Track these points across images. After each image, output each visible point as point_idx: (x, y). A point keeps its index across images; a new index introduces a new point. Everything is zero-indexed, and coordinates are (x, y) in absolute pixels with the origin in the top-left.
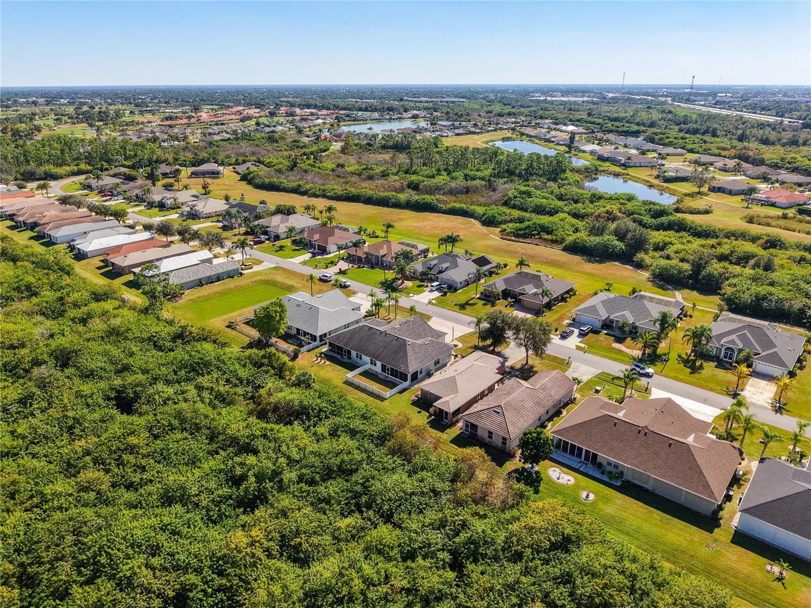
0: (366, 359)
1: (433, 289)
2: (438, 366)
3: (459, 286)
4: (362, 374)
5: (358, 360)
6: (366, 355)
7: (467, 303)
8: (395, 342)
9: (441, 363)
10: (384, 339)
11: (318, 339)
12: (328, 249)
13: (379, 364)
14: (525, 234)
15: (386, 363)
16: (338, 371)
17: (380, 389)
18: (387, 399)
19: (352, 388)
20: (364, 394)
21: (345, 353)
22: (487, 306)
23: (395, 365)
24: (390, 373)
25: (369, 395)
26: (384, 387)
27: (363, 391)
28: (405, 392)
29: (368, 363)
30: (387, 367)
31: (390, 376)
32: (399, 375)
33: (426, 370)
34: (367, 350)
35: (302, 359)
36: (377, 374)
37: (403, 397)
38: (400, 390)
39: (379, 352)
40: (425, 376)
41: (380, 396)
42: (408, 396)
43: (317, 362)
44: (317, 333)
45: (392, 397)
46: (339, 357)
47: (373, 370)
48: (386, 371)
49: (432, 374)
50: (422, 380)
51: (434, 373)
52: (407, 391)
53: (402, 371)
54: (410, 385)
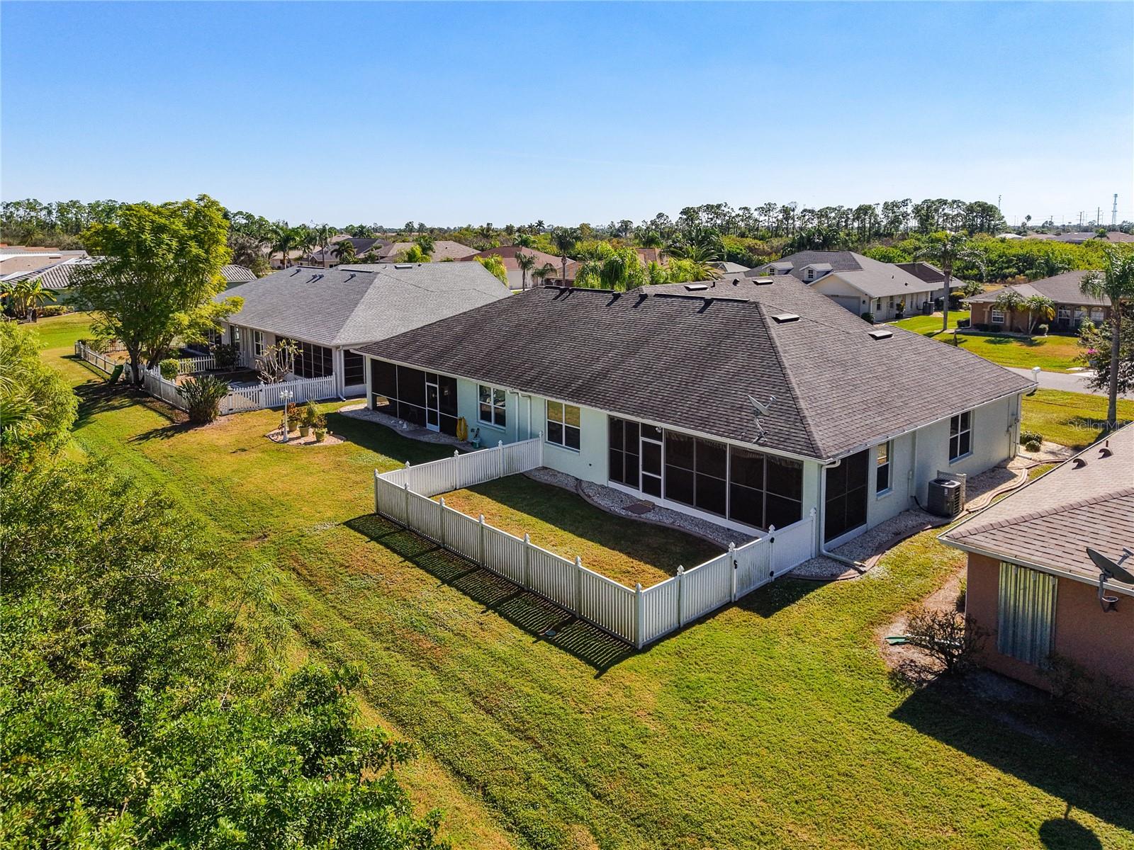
0: (527, 410)
2: (969, 463)
3: (874, 312)
5: (489, 428)
6: (527, 384)
8: (693, 319)
9: (982, 454)
10: (633, 315)
11: (339, 364)
13: (594, 428)
15: (640, 409)
18: (647, 647)
19: (388, 552)
20: (459, 594)
21: (432, 403)
22: (1009, 345)
23: (703, 413)
24: (662, 477)
25: (496, 607)
26: (624, 557)
27: (460, 576)
28: (800, 602)
29: (533, 436)
30: (642, 439)
31: (662, 502)
32: (731, 479)
33: (912, 470)
34: (532, 368)
35: (223, 428)
36: (582, 494)
37: (788, 639)
38: (753, 588)
39: (598, 367)
40: (908, 510)
41: (582, 619)
42: (834, 635)
43: (281, 438)
44: (333, 338)
45: (687, 633)
46: (403, 427)
47: (559, 475)
48: (641, 472)
49: (957, 497)
50: (897, 534)
51: (963, 494)
52: (813, 594)
53: (756, 447)
54: (820, 555)
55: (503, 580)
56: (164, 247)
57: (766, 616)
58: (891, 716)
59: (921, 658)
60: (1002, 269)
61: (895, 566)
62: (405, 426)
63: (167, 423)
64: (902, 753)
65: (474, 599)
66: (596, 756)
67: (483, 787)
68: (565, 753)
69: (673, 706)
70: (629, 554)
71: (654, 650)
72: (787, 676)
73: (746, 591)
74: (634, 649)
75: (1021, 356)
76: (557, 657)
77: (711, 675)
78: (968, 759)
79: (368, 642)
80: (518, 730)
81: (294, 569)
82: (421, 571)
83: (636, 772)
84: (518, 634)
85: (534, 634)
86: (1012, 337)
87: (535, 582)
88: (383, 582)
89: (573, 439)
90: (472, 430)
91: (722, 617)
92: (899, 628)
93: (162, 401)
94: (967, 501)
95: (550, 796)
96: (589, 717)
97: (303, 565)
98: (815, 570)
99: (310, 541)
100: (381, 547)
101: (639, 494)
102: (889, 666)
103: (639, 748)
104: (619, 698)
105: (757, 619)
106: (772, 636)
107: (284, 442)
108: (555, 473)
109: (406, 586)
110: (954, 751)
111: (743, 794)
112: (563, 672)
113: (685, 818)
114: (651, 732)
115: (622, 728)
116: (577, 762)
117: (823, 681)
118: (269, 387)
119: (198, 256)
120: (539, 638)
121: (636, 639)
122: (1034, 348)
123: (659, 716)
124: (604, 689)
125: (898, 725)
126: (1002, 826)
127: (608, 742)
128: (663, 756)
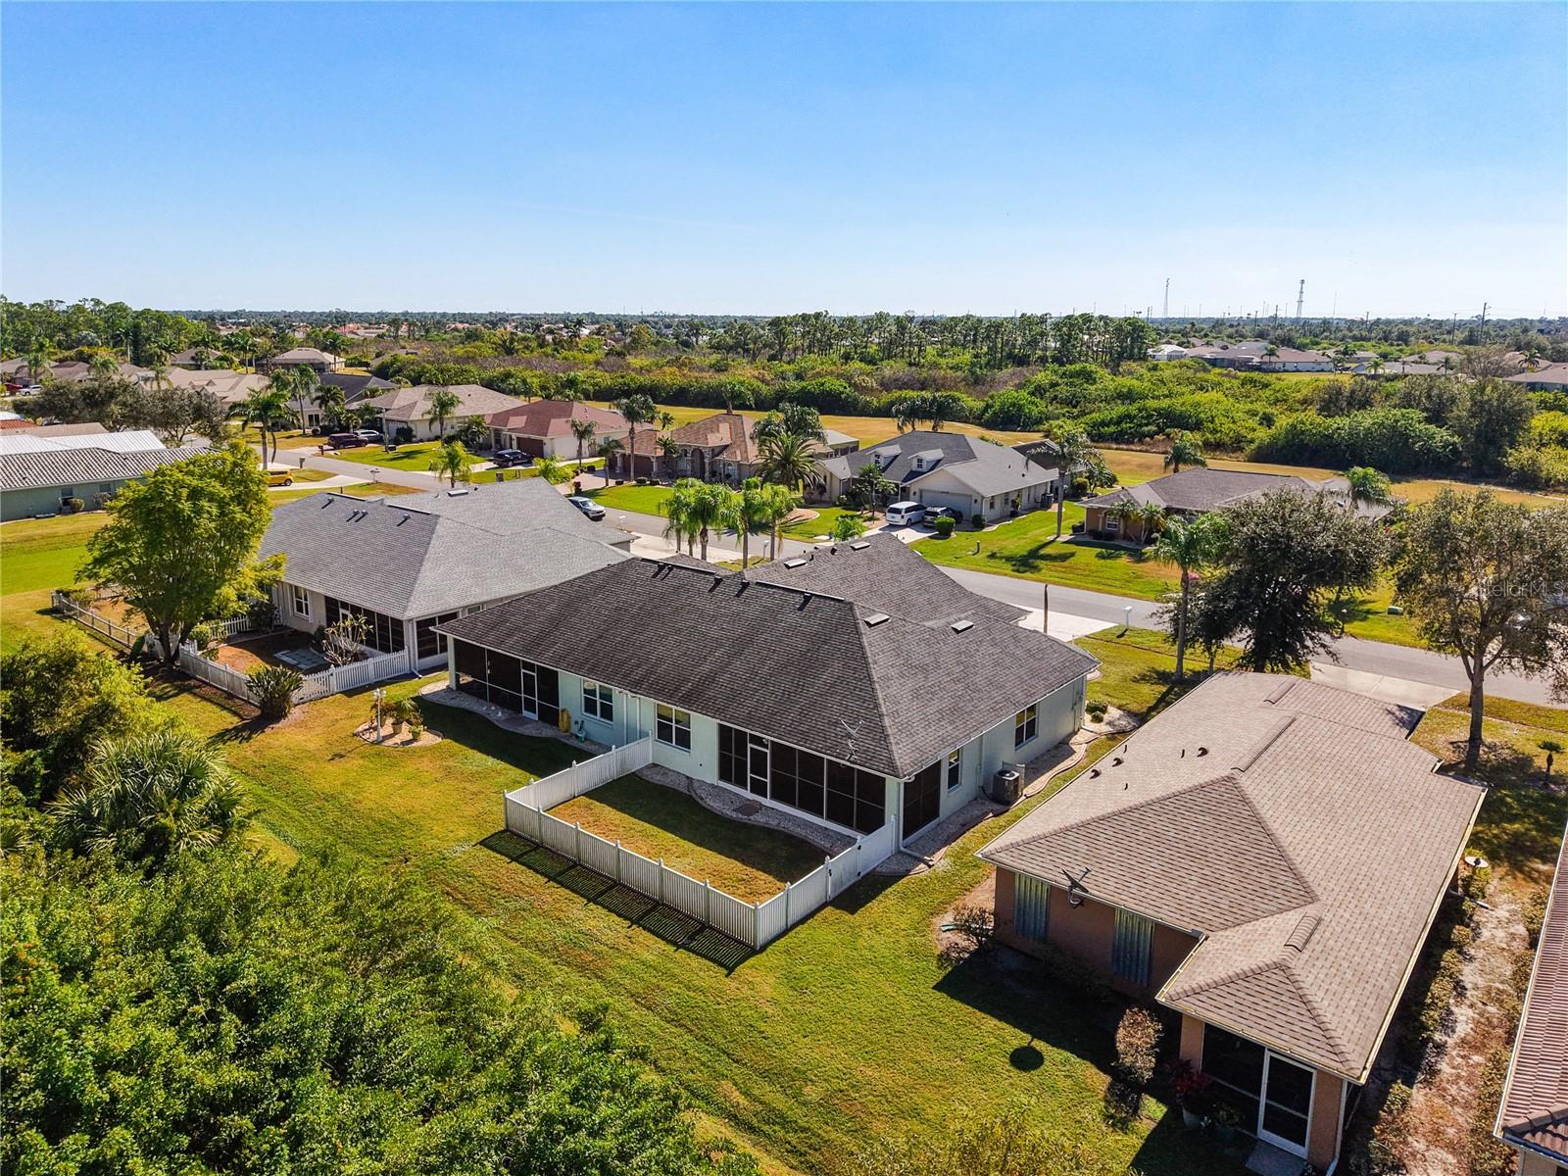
0: (636, 709)
1: (898, 519)
2: (1032, 747)
3: (986, 513)
4: (605, 793)
5: (594, 724)
6: (635, 686)
7: (1034, 554)
8: (792, 618)
9: (1045, 735)
10: (736, 606)
11: (411, 636)
12: (547, 449)
13: (705, 730)
14: (1122, 433)
15: (749, 721)
16: (473, 777)
17: (716, 874)
18: (763, 948)
19: (530, 873)
20: (604, 911)
21: (529, 690)
22: (1118, 561)
23: (804, 728)
24: (768, 781)
25: (636, 921)
26: (739, 865)
27: (602, 893)
28: (880, 898)
29: (643, 735)
30: (749, 745)
31: (768, 802)
32: (828, 786)
33: (980, 764)
34: (639, 666)
35: (301, 724)
36: (693, 794)
37: (869, 932)
38: (845, 887)
39: (706, 668)
40: (976, 799)
41: (711, 927)
42: (903, 927)
43: (374, 736)
44: (405, 608)
45: (792, 934)
46: (498, 715)
47: (670, 773)
48: (749, 775)
49: (1016, 787)
50: (963, 825)
51: (1022, 782)
52: (890, 889)
53: (848, 764)
54: (899, 852)
55: (640, 896)
56: (205, 516)
57: (852, 913)
58: (934, 988)
59: (961, 940)
60: (1141, 426)
61: (957, 857)
62: (500, 714)
63: (235, 721)
64: (937, 1013)
65: (619, 915)
66: (732, 1034)
67: (655, 1062)
68: (710, 1034)
69: (783, 993)
70: (743, 862)
71: (768, 950)
72: (867, 963)
73: (838, 892)
74: (754, 951)
75: (1126, 577)
76: (695, 962)
77: (811, 967)
78: (979, 1013)
79: (538, 958)
80: (673, 1020)
81: (448, 893)
82: (567, 891)
83: (762, 1043)
84: (662, 944)
85: (674, 943)
86: (1124, 549)
87: (669, 896)
88: (536, 904)
89: (684, 740)
90: (576, 723)
91: (819, 917)
92: (948, 918)
93: (211, 686)
94: (1026, 786)
95: (703, 1064)
96: (725, 1007)
97: (455, 889)
98: (894, 867)
99: (453, 863)
100: (524, 868)
101: (747, 794)
102: (940, 949)
103: (762, 1026)
104: (746, 991)
105: (847, 917)
106: (857, 930)
107: (378, 742)
108: (665, 771)
109: (557, 905)
110: (971, 1009)
111: (833, 1051)
112: (702, 973)
113: (795, 1069)
114: (769, 1014)
115: (749, 1013)
116: (720, 1040)
117: (890, 965)
118: (339, 669)
119: (242, 522)
120: (679, 947)
121: (755, 941)
122: (1142, 565)
123: (775, 1002)
124: (734, 985)
125: (938, 994)
126: (990, 1054)
127: (740, 1024)
128: (778, 1030)
